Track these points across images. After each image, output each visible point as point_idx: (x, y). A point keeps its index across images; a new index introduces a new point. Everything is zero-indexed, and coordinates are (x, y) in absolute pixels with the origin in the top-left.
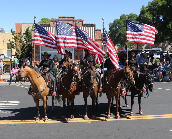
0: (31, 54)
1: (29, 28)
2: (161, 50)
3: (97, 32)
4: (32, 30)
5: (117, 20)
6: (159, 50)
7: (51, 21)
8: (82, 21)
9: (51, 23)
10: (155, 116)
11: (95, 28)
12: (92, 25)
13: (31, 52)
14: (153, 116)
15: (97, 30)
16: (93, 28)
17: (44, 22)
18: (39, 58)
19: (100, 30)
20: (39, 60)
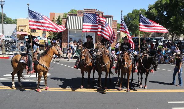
0: (61, 37)
1: (60, 16)
2: (164, 39)
3: (114, 22)
4: (63, 19)
5: (130, 13)
6: (162, 39)
7: (78, 12)
8: (102, 13)
9: (78, 14)
10: (156, 90)
11: (112, 19)
12: (110, 17)
13: (61, 35)
14: (155, 90)
15: (114, 21)
16: (111, 19)
17: (73, 13)
18: (67, 41)
19: (117, 21)
20: (67, 42)
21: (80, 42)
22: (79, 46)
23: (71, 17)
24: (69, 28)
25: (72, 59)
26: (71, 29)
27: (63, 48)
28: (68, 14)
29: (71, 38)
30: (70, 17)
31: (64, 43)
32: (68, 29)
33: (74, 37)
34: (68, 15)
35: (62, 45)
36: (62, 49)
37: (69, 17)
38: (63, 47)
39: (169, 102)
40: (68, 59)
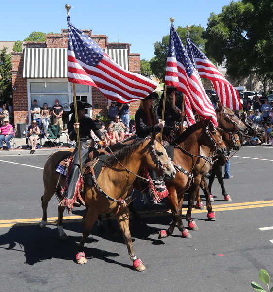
0: (11, 99)
1: (5, 49)
2: (245, 91)
3: (133, 57)
4: (13, 54)
5: (168, 36)
6: (242, 90)
7: (48, 37)
8: (105, 38)
9: (48, 41)
11: (128, 51)
12: (124, 46)
13: (12, 94)
15: (132, 55)
16: (126, 51)
17: (35, 39)
18: (27, 106)
19: (139, 55)
20: (26, 109)
21: (57, 108)
22: (55, 117)
23: (33, 49)
24: (28, 76)
25: (40, 148)
26: (34, 78)
27: (18, 125)
28: (24, 43)
29: (35, 101)
30: (29, 49)
31: (20, 113)
32: (26, 78)
33: (41, 97)
34: (24, 45)
35: (15, 117)
36: (16, 126)
37: (27, 50)
38: (16, 121)
39: (262, 229)
40: (31, 148)
